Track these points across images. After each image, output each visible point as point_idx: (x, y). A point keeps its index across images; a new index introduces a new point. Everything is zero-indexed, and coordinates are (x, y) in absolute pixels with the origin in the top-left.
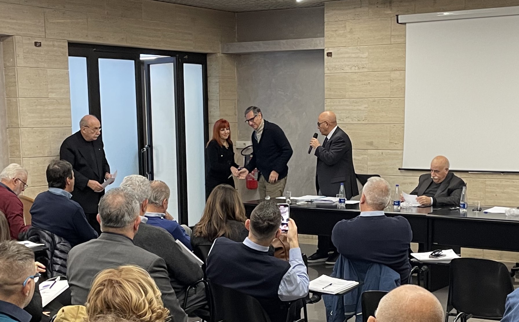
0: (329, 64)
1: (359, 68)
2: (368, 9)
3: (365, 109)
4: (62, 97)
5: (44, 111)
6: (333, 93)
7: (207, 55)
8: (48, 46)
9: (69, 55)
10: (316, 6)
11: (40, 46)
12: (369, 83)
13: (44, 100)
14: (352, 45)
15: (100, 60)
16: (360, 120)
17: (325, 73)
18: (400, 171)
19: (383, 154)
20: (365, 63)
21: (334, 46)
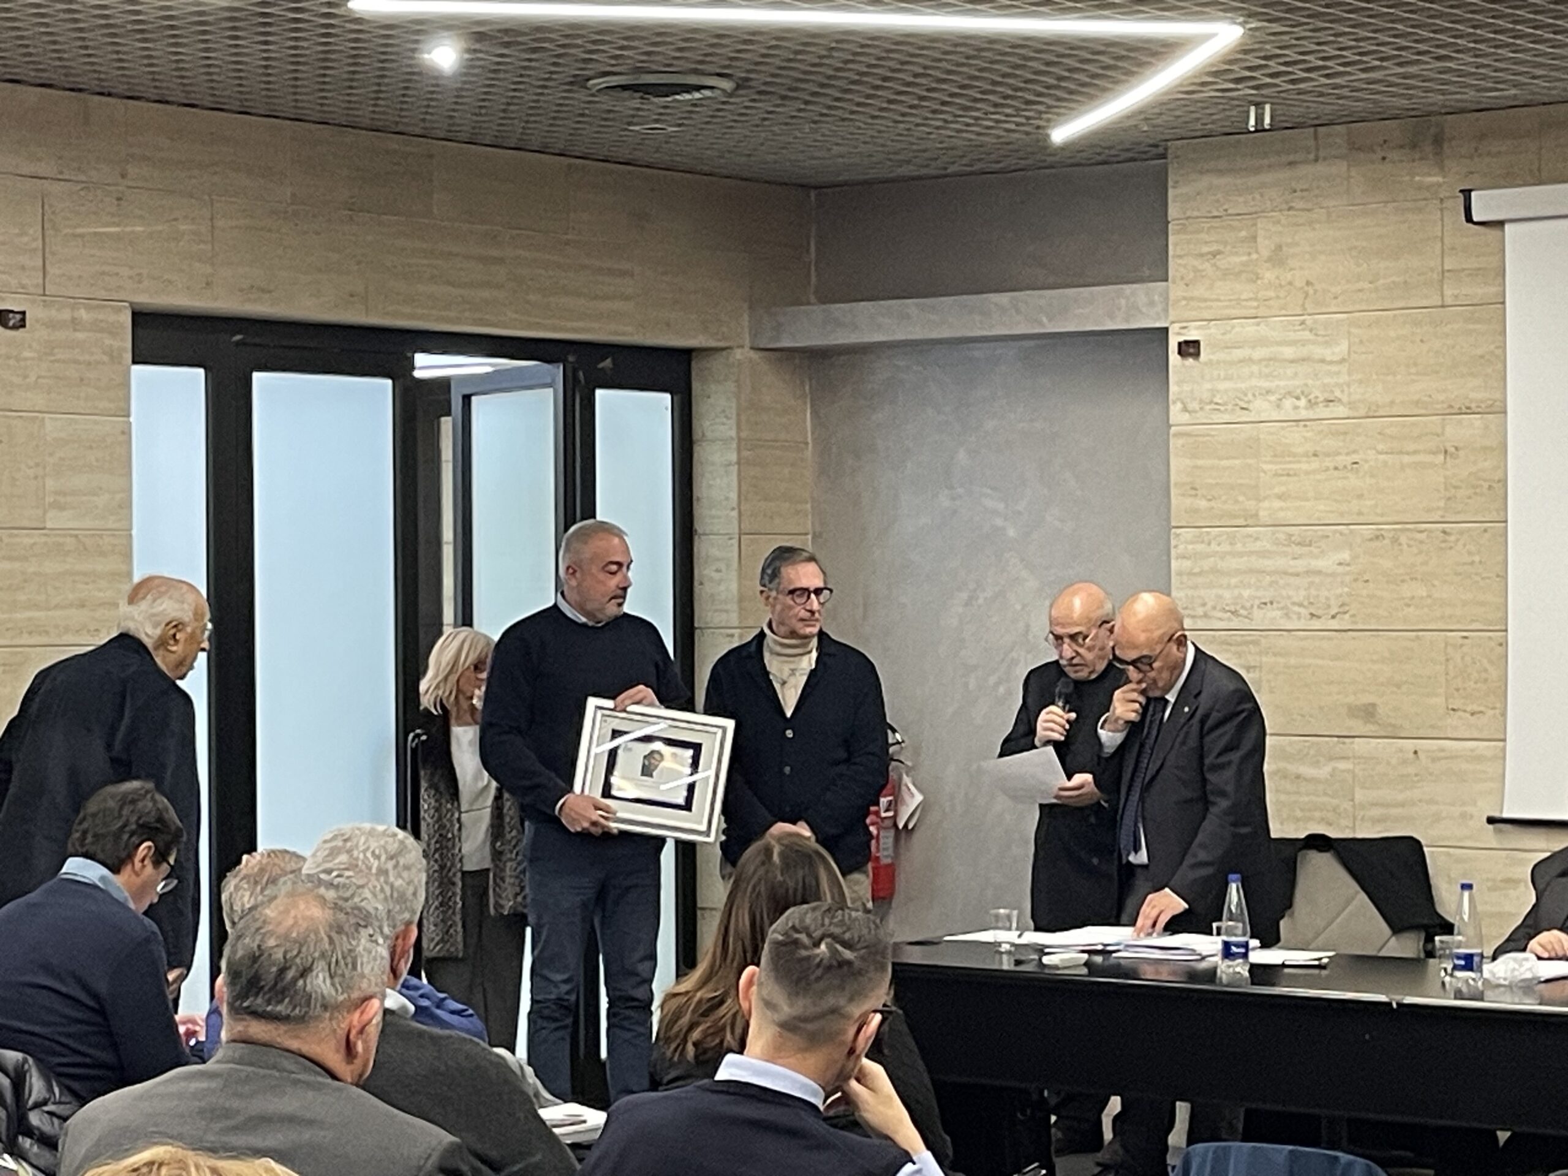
0: (1186, 388)
1: (1311, 404)
2: (1345, 168)
3: (1340, 569)
4: (98, 524)
5: (25, 581)
6: (1203, 504)
7: (694, 354)
8: (51, 325)
9: (135, 362)
11: (22, 324)
12: (1356, 463)
13: (26, 540)
14: (1281, 309)
15: (258, 377)
16: (1319, 617)
17: (1171, 422)
18: (1491, 827)
19: (1418, 758)
20: (1337, 385)
21: (1206, 315)
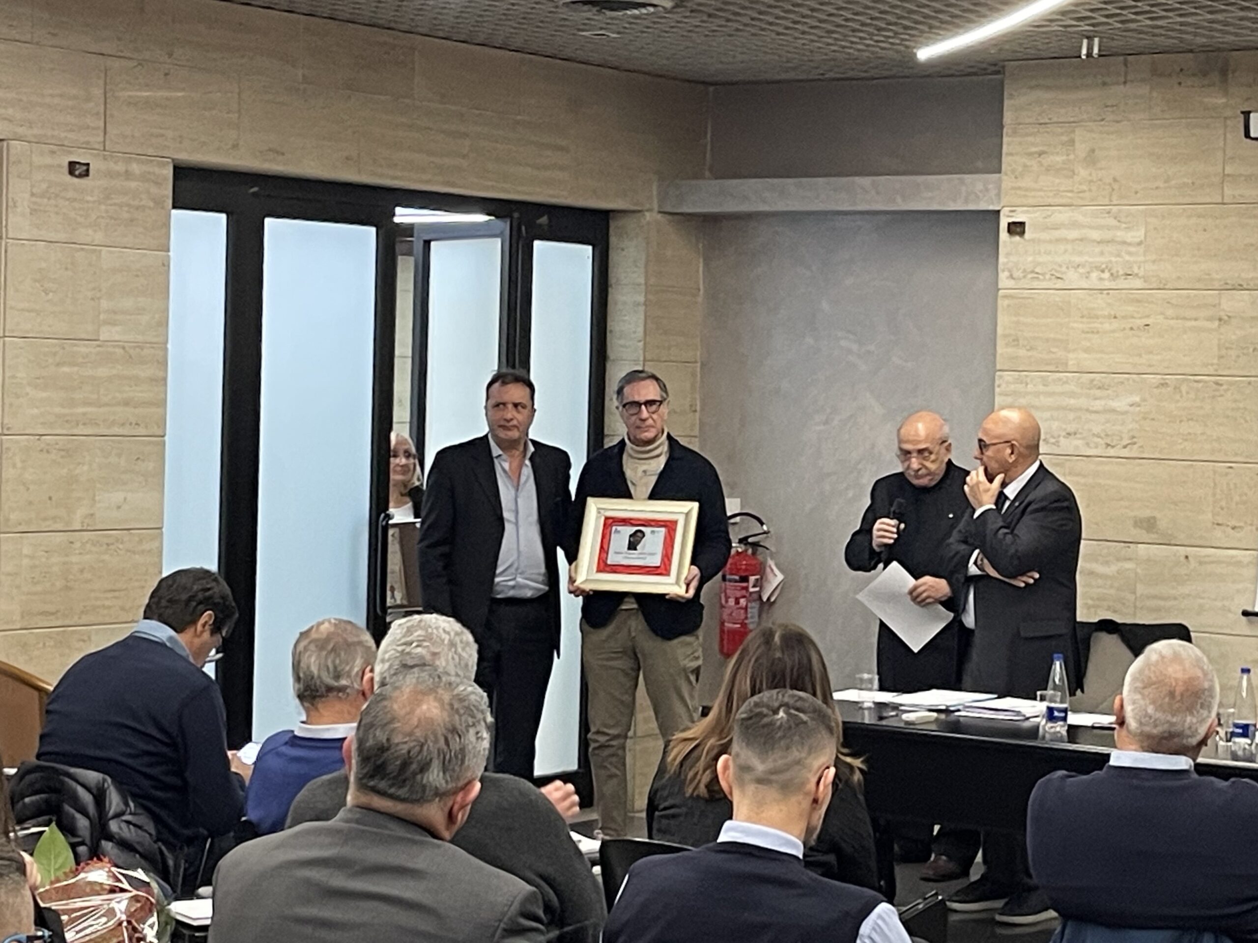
0: (1013, 259)
1: (1114, 277)
2: (1148, 89)
3: (1132, 409)
4: (140, 338)
5: (82, 383)
6: (1022, 352)
7: (612, 215)
8: (110, 174)
9: (174, 207)
10: (975, 74)
11: (86, 174)
12: (1148, 325)
13: (83, 349)
14: (1092, 200)
15: (269, 223)
16: (1113, 447)
17: (1000, 287)
18: (1244, 618)
19: (1188, 561)
20: (1135, 262)
21: (1031, 201)
